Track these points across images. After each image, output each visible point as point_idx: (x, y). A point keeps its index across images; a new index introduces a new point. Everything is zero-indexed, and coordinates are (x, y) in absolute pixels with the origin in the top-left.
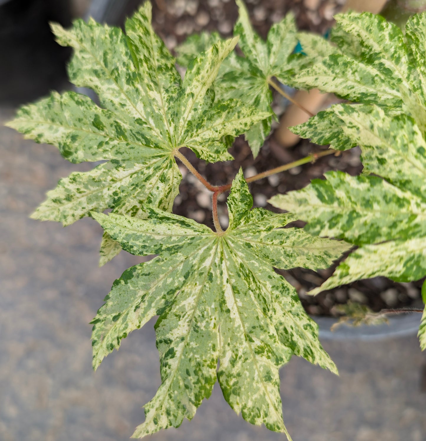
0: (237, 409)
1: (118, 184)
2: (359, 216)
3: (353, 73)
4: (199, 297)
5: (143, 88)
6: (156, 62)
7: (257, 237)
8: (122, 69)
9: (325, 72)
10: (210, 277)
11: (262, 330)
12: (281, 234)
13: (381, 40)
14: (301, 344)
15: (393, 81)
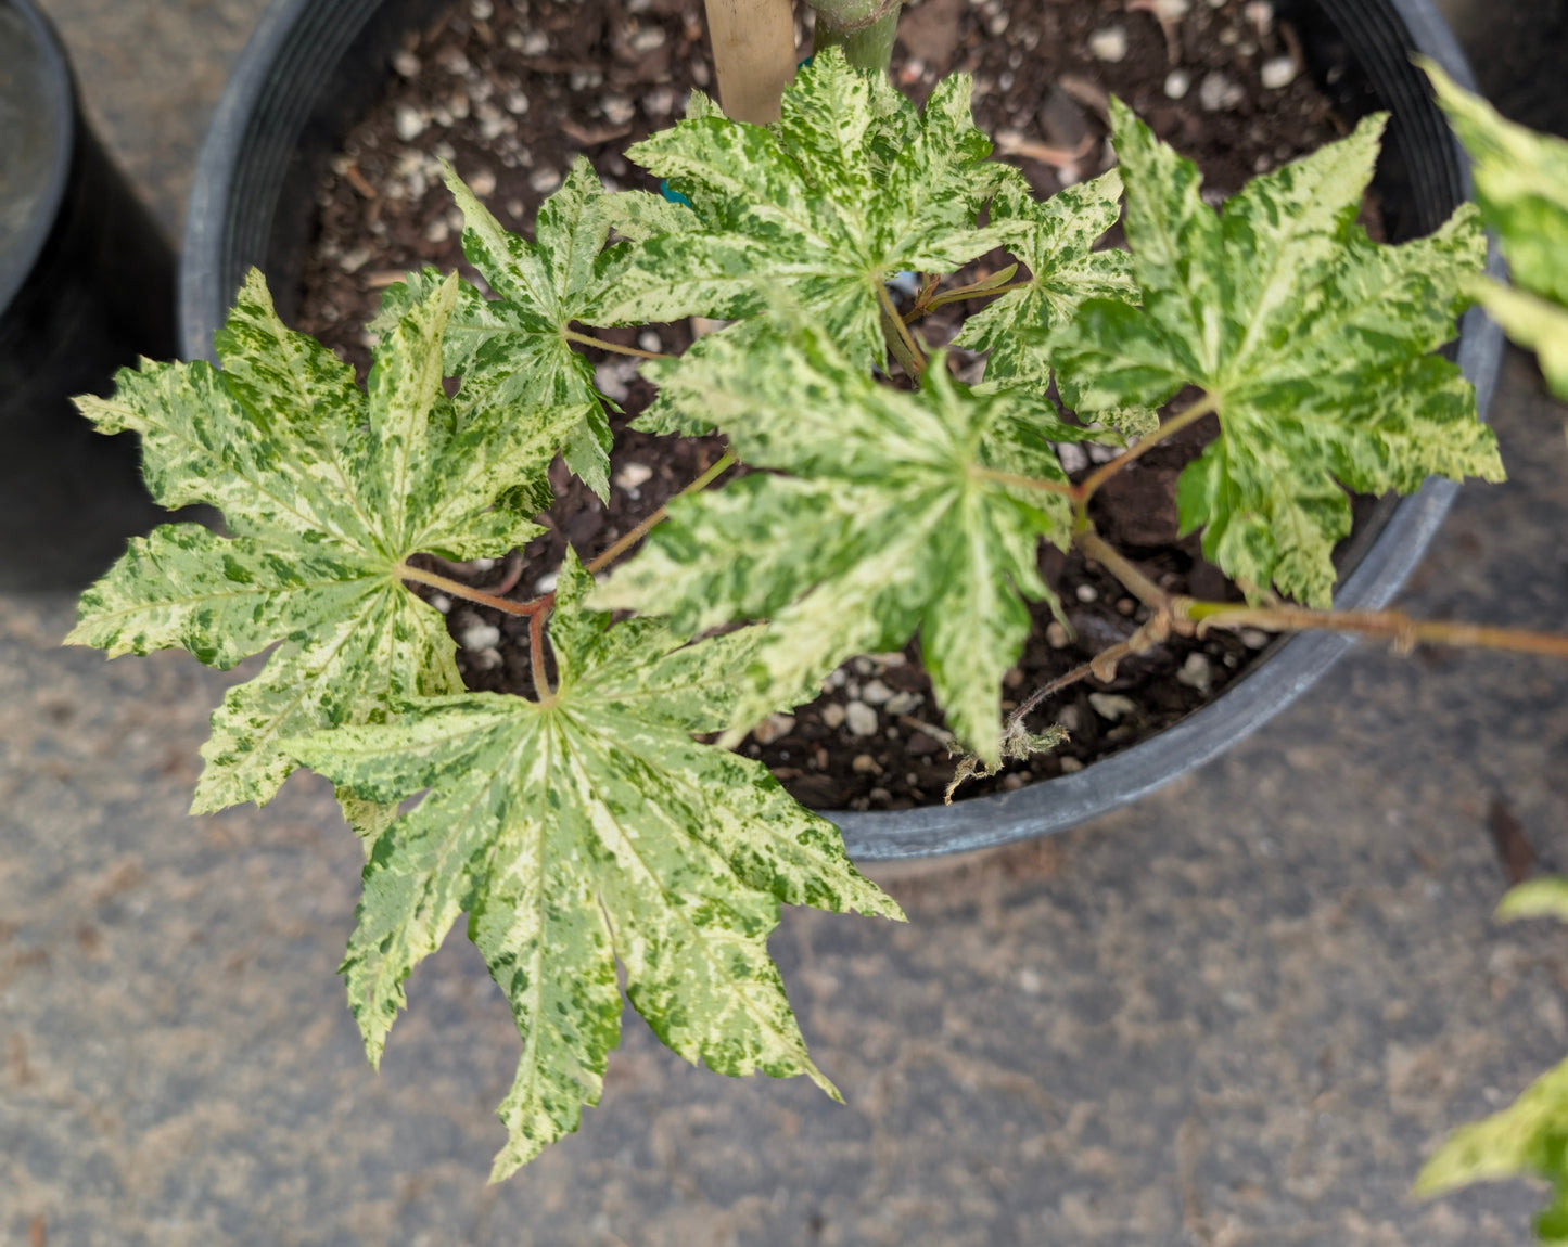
0: (690, 1053)
1: (323, 680)
2: (752, 562)
3: (702, 263)
4: (542, 849)
5: (293, 465)
6: (307, 396)
7: (633, 684)
8: (240, 444)
9: (650, 283)
10: (554, 800)
11: (695, 872)
12: (685, 661)
13: (733, 170)
14: (796, 877)
15: (784, 247)
